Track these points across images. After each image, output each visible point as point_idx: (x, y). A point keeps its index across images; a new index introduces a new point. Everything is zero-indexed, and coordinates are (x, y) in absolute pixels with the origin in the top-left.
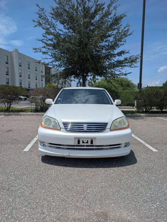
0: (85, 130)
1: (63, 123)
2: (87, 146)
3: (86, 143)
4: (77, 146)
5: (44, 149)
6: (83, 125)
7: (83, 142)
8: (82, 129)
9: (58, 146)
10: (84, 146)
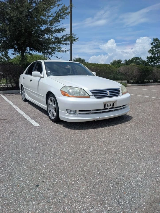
0: (109, 95)
1: (91, 91)
2: (109, 108)
3: (110, 106)
4: (103, 109)
5: (76, 116)
6: (106, 92)
7: (108, 106)
8: (106, 95)
9: (87, 112)
10: (107, 109)
